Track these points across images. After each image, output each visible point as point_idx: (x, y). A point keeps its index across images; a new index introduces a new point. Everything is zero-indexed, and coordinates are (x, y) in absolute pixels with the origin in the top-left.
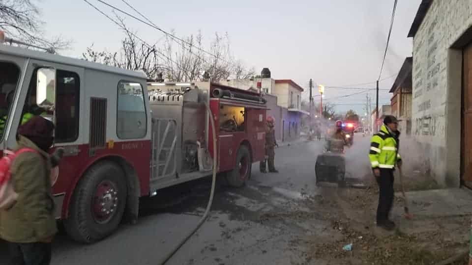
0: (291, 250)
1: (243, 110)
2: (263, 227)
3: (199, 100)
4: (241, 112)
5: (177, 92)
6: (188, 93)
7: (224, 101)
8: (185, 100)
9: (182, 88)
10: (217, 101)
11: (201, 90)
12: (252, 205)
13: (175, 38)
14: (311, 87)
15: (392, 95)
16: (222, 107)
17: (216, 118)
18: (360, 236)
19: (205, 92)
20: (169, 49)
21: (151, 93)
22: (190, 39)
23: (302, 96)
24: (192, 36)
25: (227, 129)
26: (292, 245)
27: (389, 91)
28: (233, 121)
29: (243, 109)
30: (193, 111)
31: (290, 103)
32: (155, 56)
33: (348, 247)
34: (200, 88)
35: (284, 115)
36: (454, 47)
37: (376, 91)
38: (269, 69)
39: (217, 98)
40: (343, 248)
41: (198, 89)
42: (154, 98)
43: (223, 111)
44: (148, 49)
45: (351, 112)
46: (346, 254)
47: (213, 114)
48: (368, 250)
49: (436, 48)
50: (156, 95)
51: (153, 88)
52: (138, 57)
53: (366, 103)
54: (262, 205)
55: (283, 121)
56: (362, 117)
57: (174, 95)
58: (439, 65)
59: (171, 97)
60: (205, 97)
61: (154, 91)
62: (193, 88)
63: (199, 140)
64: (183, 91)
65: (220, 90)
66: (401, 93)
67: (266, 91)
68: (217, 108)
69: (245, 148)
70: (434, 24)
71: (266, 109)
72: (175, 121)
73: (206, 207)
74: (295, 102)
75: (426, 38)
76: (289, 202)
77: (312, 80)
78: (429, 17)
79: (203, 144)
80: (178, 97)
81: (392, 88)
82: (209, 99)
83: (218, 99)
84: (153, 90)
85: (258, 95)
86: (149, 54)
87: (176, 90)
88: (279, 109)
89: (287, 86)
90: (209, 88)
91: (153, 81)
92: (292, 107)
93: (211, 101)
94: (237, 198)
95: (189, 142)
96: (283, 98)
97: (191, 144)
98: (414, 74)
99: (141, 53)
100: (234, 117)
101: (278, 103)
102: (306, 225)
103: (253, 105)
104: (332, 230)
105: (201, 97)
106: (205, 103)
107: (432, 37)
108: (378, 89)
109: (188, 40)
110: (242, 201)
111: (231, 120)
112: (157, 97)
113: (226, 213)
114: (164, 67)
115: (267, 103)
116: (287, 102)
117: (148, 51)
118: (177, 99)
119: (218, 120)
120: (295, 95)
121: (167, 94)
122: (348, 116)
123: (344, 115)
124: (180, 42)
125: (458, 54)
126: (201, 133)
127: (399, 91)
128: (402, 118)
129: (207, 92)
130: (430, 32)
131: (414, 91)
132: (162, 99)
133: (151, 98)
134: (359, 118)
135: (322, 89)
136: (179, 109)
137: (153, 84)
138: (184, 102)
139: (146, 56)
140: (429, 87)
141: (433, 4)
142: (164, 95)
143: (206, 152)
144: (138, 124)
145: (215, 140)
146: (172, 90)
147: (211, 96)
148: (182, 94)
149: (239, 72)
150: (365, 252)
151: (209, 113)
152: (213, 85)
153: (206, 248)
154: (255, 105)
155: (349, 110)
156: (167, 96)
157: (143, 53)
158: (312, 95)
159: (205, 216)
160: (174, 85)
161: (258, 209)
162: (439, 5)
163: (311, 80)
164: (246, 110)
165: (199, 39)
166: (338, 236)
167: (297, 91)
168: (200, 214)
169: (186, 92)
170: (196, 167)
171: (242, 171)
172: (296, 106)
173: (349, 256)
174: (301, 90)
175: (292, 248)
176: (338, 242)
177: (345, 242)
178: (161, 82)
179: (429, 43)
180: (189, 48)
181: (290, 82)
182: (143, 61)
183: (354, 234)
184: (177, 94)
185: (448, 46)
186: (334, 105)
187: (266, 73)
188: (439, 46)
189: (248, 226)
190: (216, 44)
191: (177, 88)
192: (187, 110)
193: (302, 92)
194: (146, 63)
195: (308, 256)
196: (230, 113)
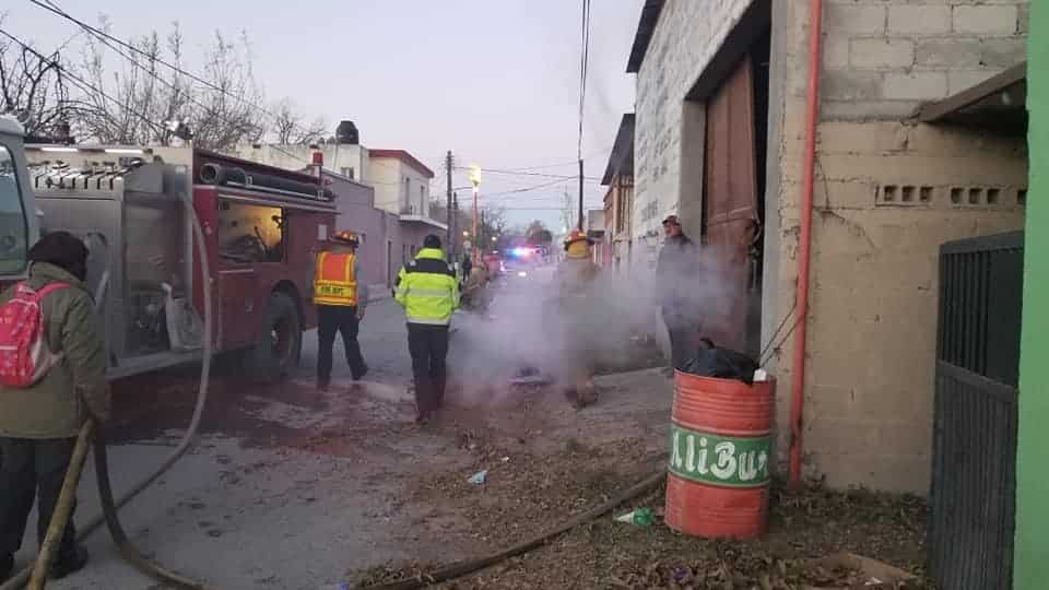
0: (366, 492)
1: (280, 215)
2: (315, 456)
3: (166, 187)
4: (275, 218)
5: (109, 169)
6: (136, 170)
7: (229, 192)
8: (128, 187)
9: (121, 159)
10: (211, 190)
11: (169, 165)
12: (296, 417)
13: (107, 40)
14: (449, 169)
15: (607, 188)
16: (226, 205)
17: (209, 231)
18: (504, 456)
19: (181, 170)
20: (96, 63)
21: (42, 170)
22: (151, 40)
23: (431, 188)
24: (155, 36)
25: (242, 256)
26: (370, 484)
27: (600, 182)
28: (252, 238)
29: (278, 212)
30: (152, 214)
31: (404, 203)
32: (59, 80)
33: (479, 476)
34: (166, 161)
35: (393, 228)
36: (691, 97)
37: (579, 180)
38: (355, 124)
39: (212, 184)
40: (470, 481)
41: (163, 163)
42: (49, 182)
43: (229, 216)
44: (38, 60)
45: (537, 223)
46: (472, 489)
47: (202, 224)
48: (514, 479)
49: (666, 98)
50: (55, 176)
51: (46, 159)
52: (14, 78)
53: (564, 206)
54: (320, 416)
55: (390, 243)
56: (558, 236)
57: (99, 176)
58: (669, 131)
59: (93, 180)
60: (180, 183)
61: (49, 167)
62: (149, 159)
63: (168, 282)
64: (126, 166)
65: (217, 167)
66: (621, 186)
67: (348, 175)
68: (210, 209)
69: (283, 300)
70: (665, 49)
71: (336, 214)
72: (102, 237)
73: (186, 426)
74: (415, 202)
75: (654, 80)
76: (379, 406)
77: (453, 154)
78: (658, 36)
79: (179, 290)
80: (111, 180)
81: (605, 177)
82: (191, 186)
83: (212, 187)
84: (47, 163)
85: (315, 181)
86: (41, 75)
87: (106, 164)
88: (380, 214)
89: (395, 164)
90: (190, 162)
91: (47, 141)
92: (407, 211)
93: (196, 192)
94: (264, 405)
95: (144, 286)
96: (389, 190)
97: (149, 290)
98: (637, 149)
99: (20, 71)
100: (256, 228)
101: (376, 201)
102: (405, 446)
103: (302, 203)
104: (455, 450)
105: (170, 181)
106: (181, 194)
107: (662, 78)
108: (582, 177)
109: (146, 45)
110: (276, 411)
111: (249, 237)
112: (56, 179)
113: (235, 436)
114: (88, 108)
115: (336, 200)
116: (395, 197)
117: (40, 65)
118: (108, 186)
119: (216, 234)
120: (415, 186)
121: (83, 173)
122: (531, 233)
123: (523, 231)
124: (125, 50)
125: (698, 111)
126: (174, 264)
127: (617, 183)
128: (621, 236)
129: (187, 171)
130: (659, 66)
131: (637, 182)
132: (71, 185)
133: (42, 181)
134: (554, 239)
135: (477, 176)
136: (114, 208)
137: (47, 148)
138: (127, 192)
139: (35, 78)
140: (656, 174)
141: (664, 10)
142: (74, 174)
143: (186, 306)
144: (7, 241)
145: (208, 281)
146: (95, 164)
147: (197, 180)
148: (120, 175)
149: (287, 127)
150: (510, 483)
151: (192, 221)
152: (200, 156)
153: (180, 504)
154: (307, 204)
155: (533, 220)
156: (82, 177)
157: (25, 71)
158: (453, 187)
159: (182, 444)
160: (102, 151)
161: (308, 423)
162: (672, 13)
163: (449, 153)
164: (286, 213)
165: (176, 43)
166: (466, 460)
167: (418, 175)
168: (172, 442)
169: (131, 168)
170: (160, 340)
171: (278, 350)
172: (418, 212)
173: (477, 492)
174: (430, 174)
175: (369, 488)
176: (462, 470)
177: (475, 469)
178: (67, 145)
179: (658, 87)
180: (149, 64)
181: (403, 156)
182: (28, 89)
183: (493, 453)
184: (109, 174)
185: (682, 96)
186: (502, 209)
187: (348, 133)
188: (670, 95)
189: (281, 458)
190: (219, 59)
191: (108, 160)
192: (137, 212)
193: (431, 180)
194: (35, 95)
195: (397, 502)
196: (247, 220)
